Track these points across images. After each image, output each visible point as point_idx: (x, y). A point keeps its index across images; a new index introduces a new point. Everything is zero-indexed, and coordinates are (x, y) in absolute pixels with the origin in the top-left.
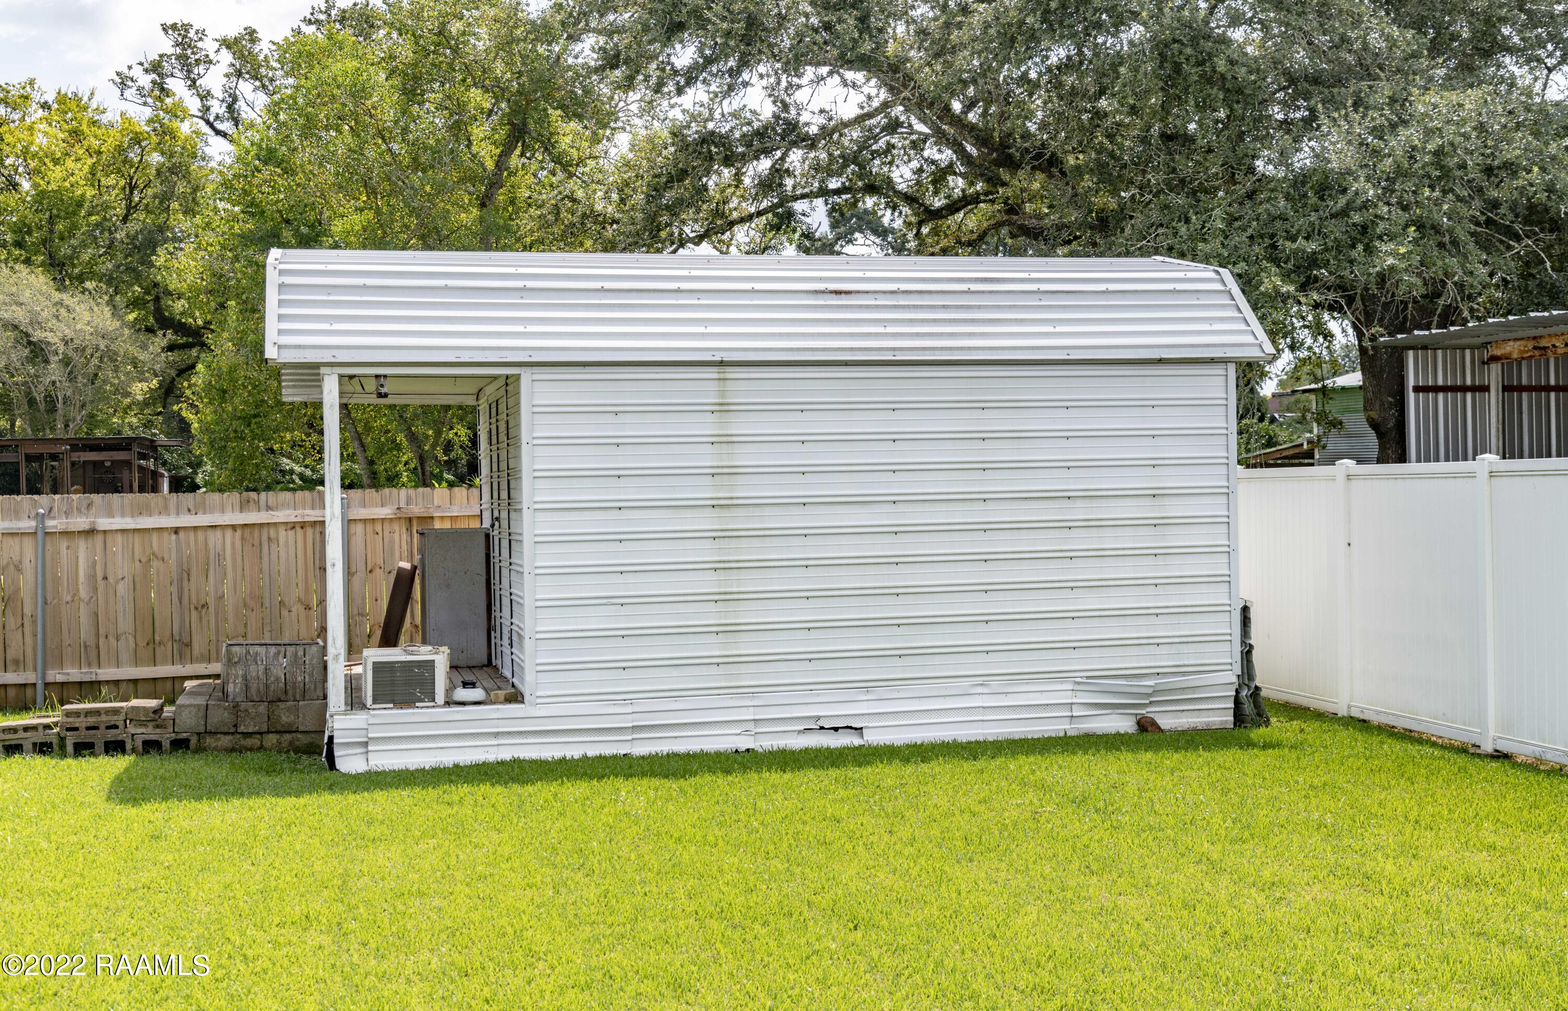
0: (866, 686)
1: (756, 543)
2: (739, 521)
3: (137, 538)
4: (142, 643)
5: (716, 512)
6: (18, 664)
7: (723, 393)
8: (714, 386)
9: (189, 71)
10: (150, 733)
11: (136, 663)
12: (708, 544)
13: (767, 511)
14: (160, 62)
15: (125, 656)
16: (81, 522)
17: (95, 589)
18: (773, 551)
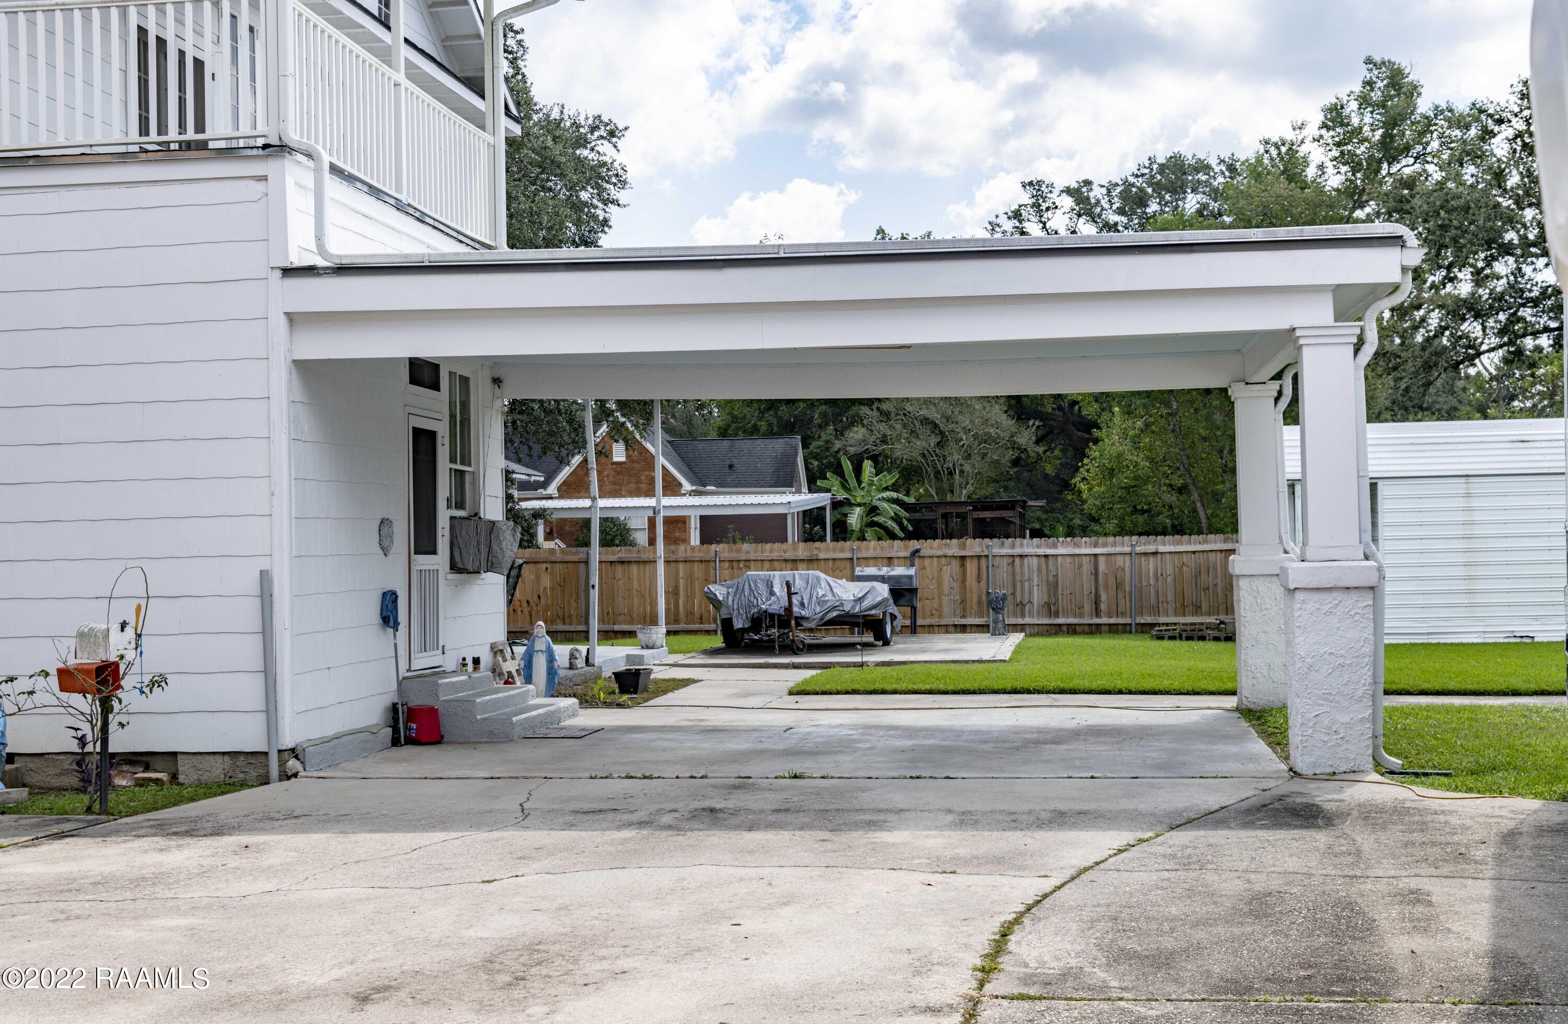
0: (1536, 618)
1: (1484, 554)
2: (1475, 544)
3: (1176, 556)
4: (1179, 606)
5: (1465, 540)
6: (1123, 614)
7: (1468, 489)
8: (1463, 486)
9: (1041, 216)
10: (1216, 633)
11: (1176, 615)
12: (1462, 554)
13: (1489, 540)
14: (1019, 210)
15: (1170, 612)
16: (1151, 548)
17: (1158, 580)
18: (1491, 558)
